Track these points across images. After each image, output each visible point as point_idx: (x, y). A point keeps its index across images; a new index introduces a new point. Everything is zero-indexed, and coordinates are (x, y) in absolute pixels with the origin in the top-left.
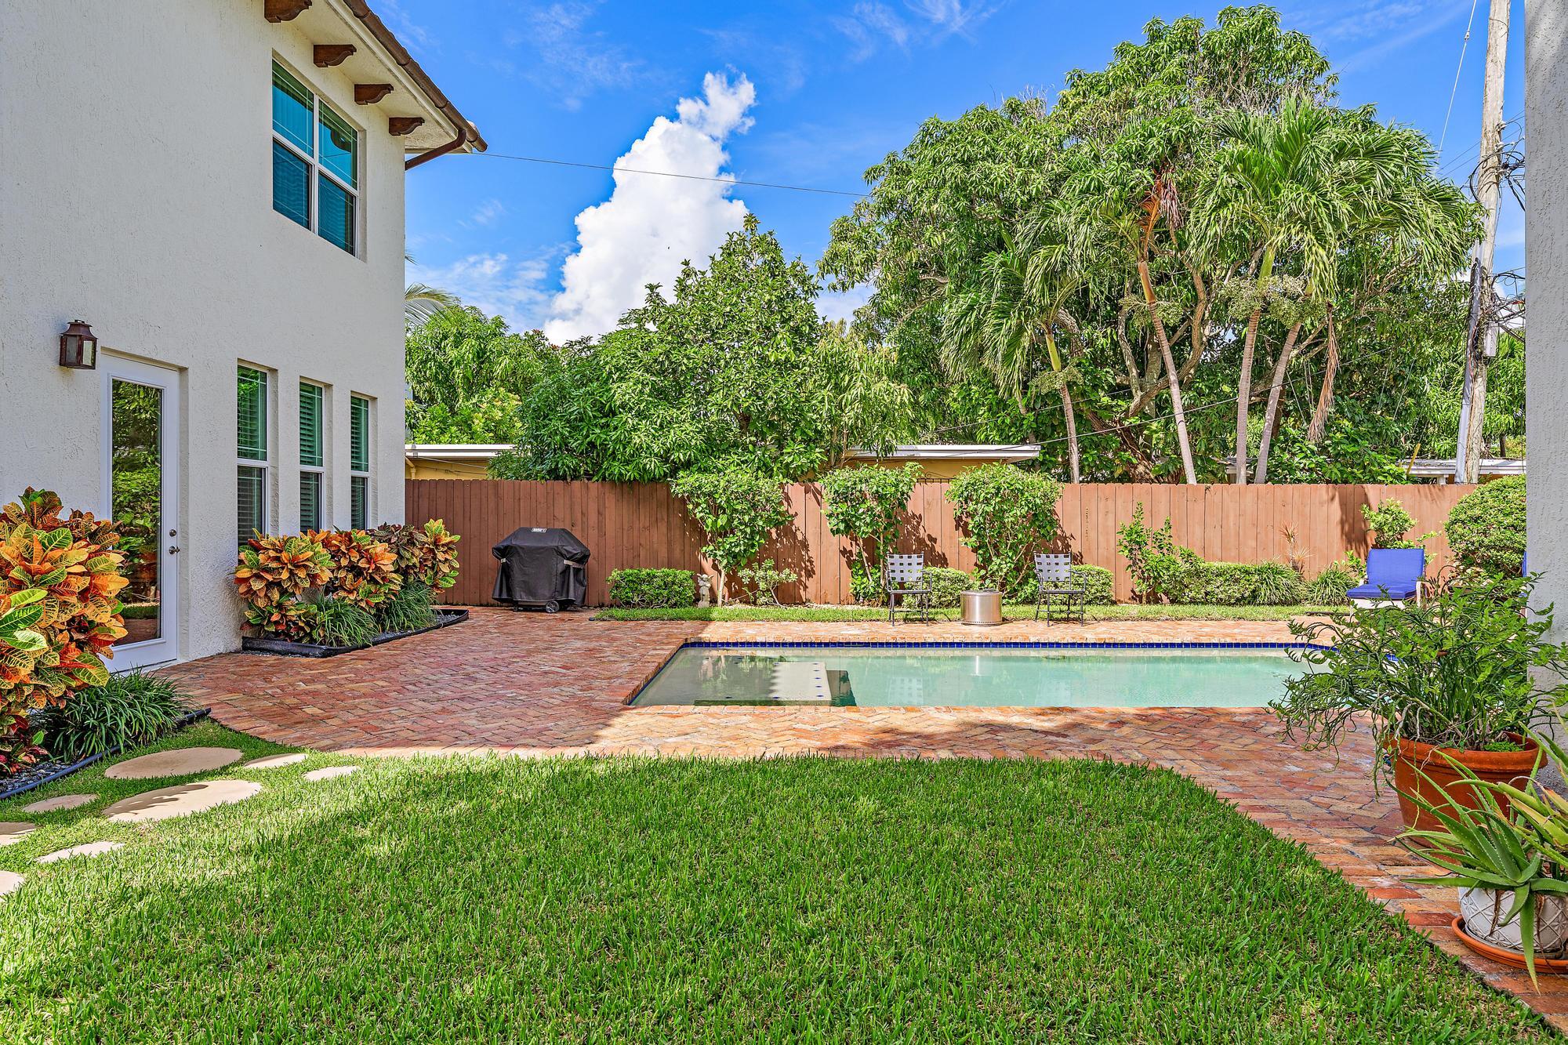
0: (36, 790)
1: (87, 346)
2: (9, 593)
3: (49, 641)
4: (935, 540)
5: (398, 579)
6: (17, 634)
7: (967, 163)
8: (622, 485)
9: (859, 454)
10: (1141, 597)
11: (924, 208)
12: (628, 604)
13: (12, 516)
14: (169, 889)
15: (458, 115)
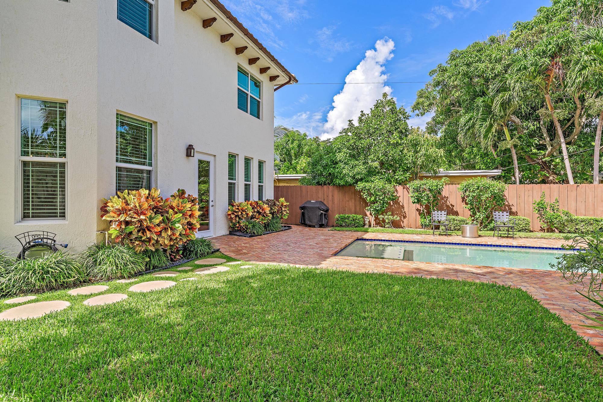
0: (180, 265)
1: (192, 150)
2: (174, 215)
3: (183, 227)
4: (454, 206)
5: (271, 215)
6: (176, 225)
7: (468, 65)
8: (339, 186)
9: (425, 175)
10: (544, 230)
11: (451, 83)
12: (341, 226)
13: (175, 196)
14: (206, 288)
15: (289, 73)
